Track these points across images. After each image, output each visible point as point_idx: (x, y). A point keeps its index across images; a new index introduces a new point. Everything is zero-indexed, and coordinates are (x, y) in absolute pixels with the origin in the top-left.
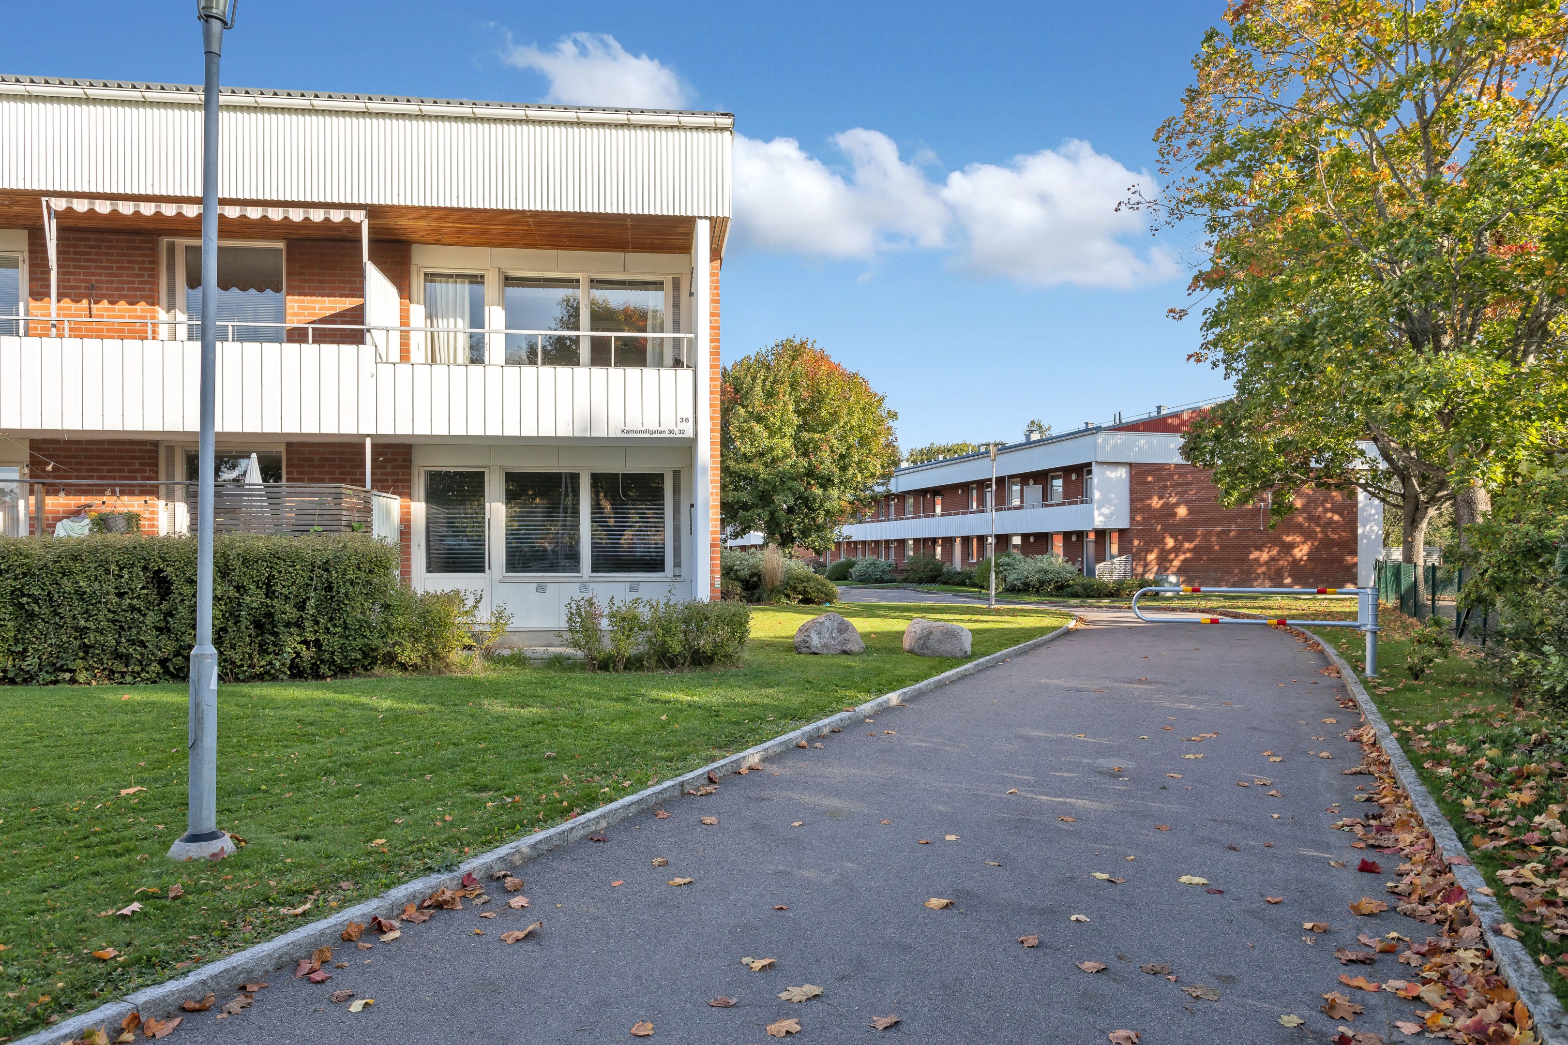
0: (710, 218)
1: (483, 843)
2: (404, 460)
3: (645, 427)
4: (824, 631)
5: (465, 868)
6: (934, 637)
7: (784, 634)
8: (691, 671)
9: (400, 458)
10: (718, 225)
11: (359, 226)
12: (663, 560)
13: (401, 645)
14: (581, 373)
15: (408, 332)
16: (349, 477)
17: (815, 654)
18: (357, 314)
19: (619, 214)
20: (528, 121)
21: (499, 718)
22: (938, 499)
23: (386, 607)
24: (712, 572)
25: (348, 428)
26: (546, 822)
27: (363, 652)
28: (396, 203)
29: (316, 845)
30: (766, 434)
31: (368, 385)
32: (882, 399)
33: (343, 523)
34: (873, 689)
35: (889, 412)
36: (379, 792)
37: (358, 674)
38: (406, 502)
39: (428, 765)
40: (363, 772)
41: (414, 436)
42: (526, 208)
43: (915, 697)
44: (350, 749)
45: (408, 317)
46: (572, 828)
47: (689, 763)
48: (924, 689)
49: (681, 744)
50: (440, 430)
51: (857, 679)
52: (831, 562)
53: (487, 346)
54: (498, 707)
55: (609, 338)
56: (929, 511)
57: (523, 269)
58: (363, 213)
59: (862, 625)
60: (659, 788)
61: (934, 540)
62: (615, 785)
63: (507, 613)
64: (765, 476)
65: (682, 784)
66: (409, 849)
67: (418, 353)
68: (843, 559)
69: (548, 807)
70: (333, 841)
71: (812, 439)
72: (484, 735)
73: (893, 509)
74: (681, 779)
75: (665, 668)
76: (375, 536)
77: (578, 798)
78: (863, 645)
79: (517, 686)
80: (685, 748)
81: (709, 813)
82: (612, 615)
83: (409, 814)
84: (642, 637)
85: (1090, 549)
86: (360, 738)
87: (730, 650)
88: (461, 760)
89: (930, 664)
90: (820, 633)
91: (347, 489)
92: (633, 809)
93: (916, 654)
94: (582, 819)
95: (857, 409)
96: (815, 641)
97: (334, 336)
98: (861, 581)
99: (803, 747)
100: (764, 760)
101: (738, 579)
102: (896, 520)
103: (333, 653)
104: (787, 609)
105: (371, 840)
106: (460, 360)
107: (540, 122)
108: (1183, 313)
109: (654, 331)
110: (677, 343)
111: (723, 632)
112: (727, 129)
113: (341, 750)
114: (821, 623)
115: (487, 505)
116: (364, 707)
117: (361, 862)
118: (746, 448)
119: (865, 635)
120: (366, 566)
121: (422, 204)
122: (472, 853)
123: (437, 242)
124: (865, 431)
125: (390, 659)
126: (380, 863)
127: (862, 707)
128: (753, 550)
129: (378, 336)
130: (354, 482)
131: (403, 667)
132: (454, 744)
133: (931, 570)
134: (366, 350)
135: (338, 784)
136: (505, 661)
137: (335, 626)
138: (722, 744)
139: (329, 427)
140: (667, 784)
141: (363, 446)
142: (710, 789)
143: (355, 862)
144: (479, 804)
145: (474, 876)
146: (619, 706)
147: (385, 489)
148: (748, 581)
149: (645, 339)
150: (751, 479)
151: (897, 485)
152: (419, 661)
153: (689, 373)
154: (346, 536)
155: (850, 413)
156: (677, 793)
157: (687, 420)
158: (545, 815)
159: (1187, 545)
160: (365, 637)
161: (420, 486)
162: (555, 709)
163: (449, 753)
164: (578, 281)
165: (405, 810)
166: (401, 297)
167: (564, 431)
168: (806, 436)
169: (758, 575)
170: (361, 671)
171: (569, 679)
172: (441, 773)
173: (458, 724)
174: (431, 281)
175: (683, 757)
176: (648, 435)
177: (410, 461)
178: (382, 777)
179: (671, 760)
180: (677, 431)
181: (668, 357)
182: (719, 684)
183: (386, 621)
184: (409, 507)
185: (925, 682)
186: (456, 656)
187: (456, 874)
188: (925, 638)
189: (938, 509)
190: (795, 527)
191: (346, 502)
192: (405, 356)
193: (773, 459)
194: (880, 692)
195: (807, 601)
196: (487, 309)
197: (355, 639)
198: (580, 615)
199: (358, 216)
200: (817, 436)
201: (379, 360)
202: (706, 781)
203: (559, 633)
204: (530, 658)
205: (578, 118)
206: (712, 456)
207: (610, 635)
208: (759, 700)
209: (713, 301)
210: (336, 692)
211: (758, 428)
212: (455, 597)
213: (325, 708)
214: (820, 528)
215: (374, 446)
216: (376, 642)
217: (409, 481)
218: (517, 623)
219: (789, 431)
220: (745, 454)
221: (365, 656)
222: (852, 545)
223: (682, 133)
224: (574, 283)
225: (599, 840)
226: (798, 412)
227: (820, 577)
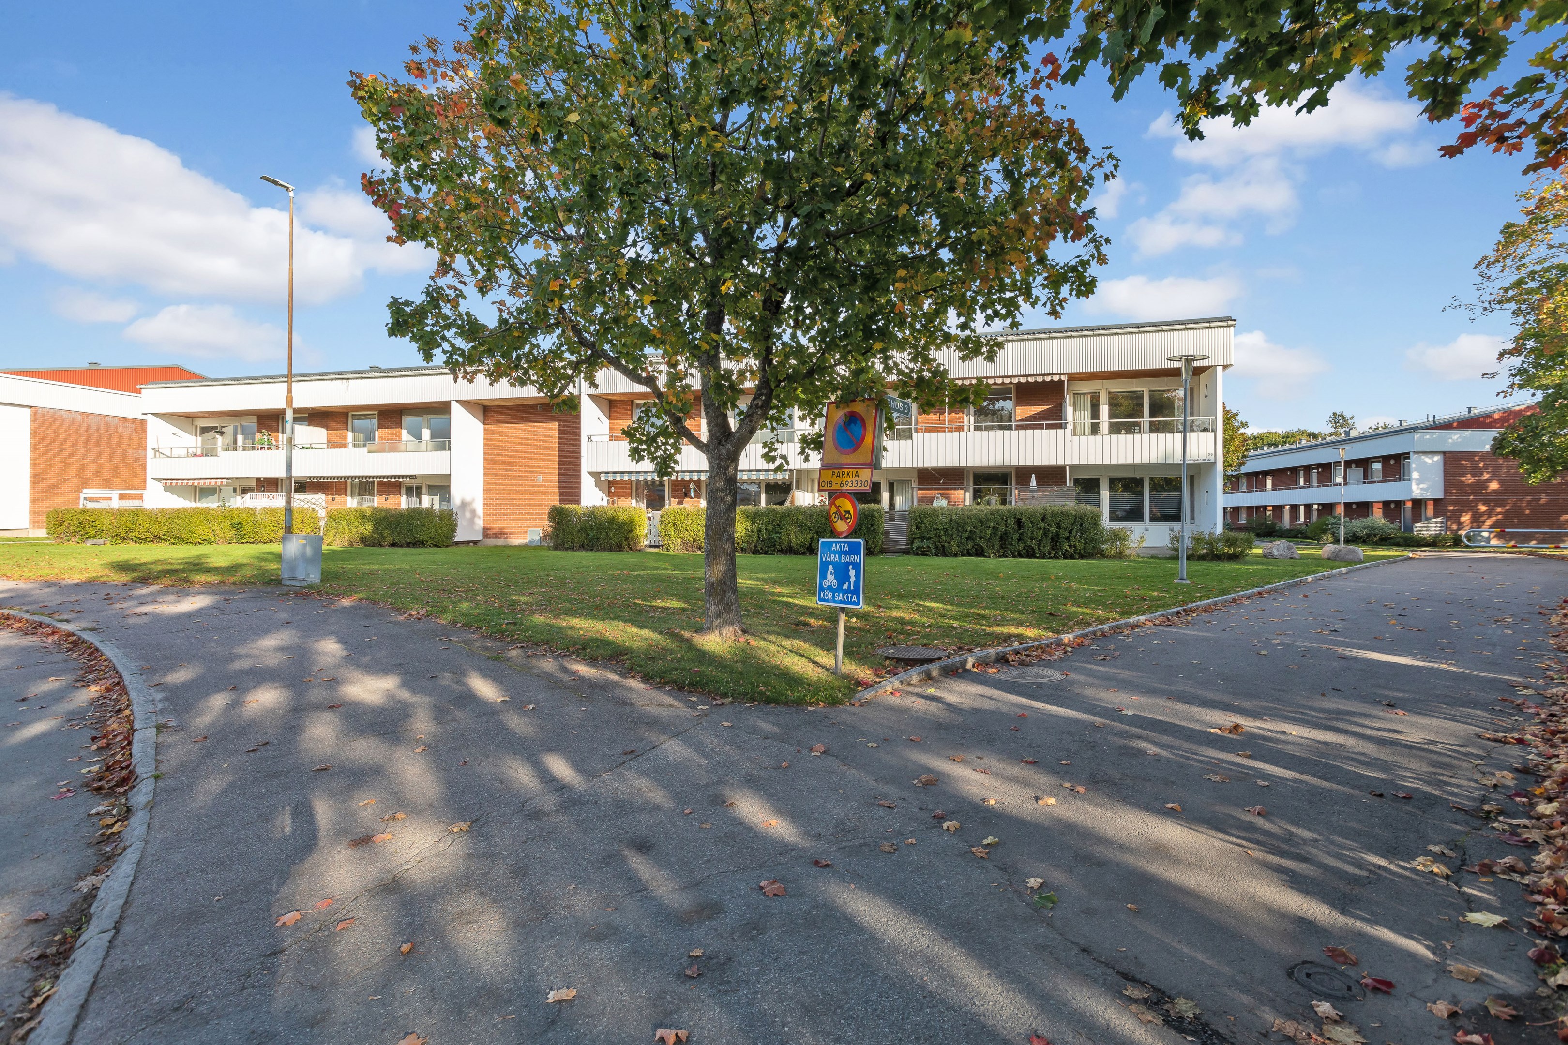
11: (1063, 382)
22: (1269, 479)
23: (1097, 533)
25: (1060, 463)
61: (1265, 508)
85: (1408, 514)
97: (1054, 426)
108: (1493, 375)
129: (1071, 425)
134: (1067, 431)
139: (1053, 463)
159: (1499, 510)
167: (1154, 461)
183: (1099, 539)
189: (1269, 486)
199: (1064, 378)
201: (1072, 435)
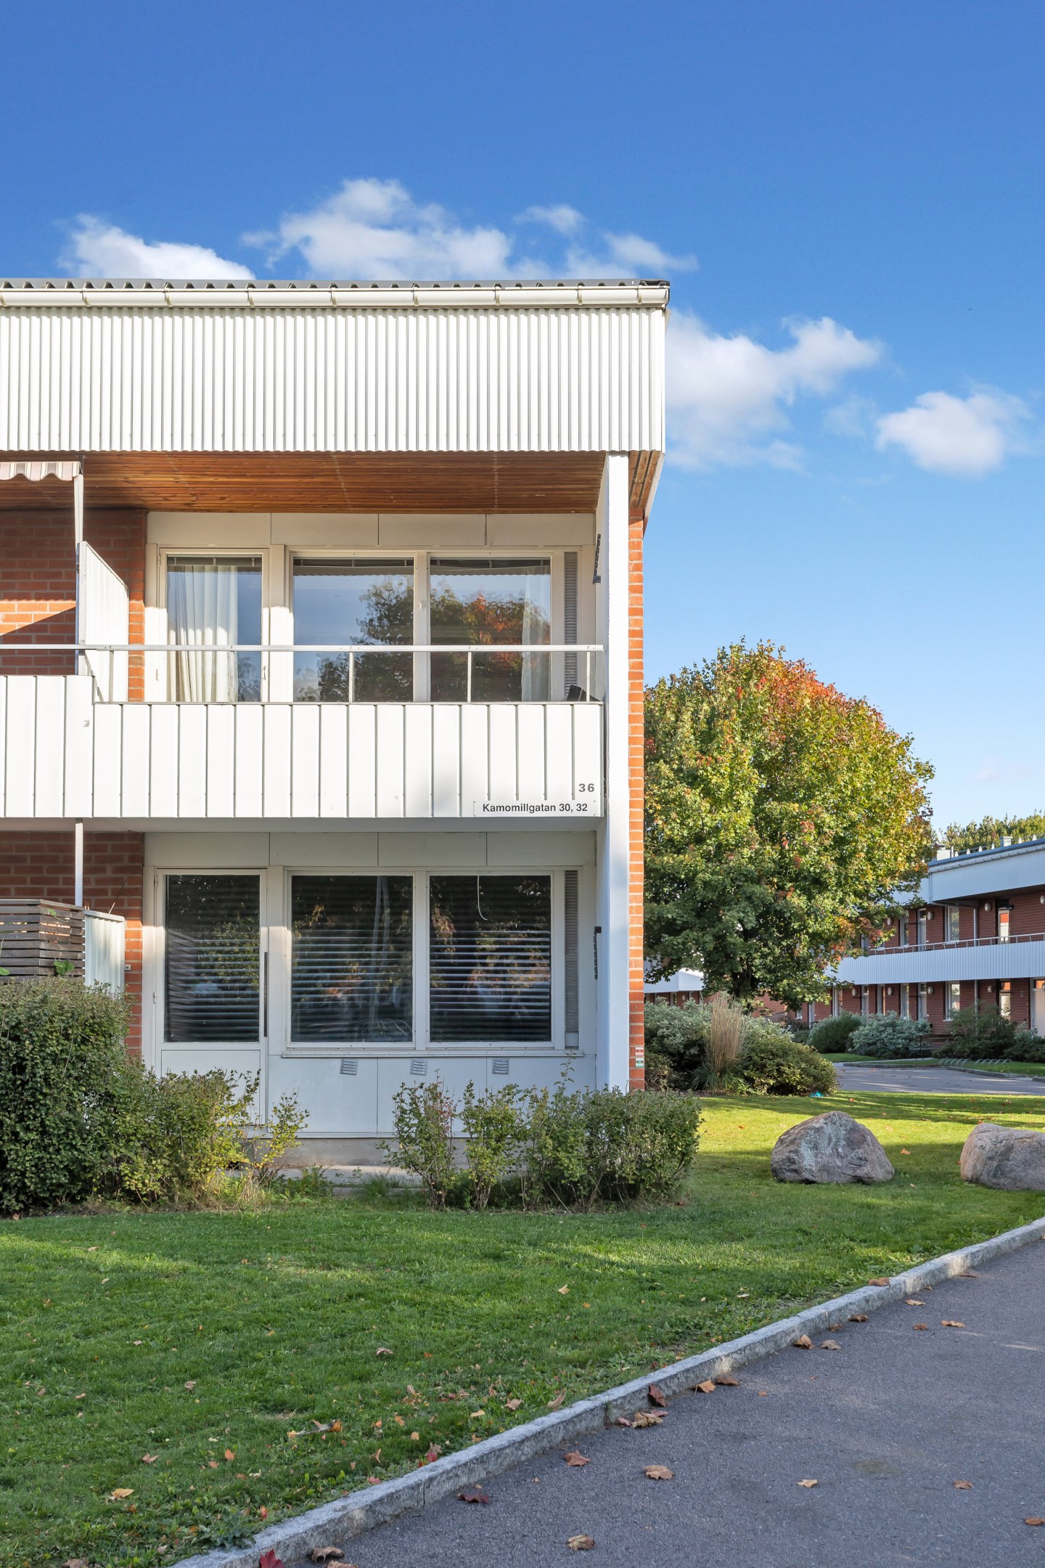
0: (630, 454)
1: (286, 1500)
2: (132, 859)
3: (522, 801)
4: (823, 1143)
5: (264, 1542)
6: (1017, 1156)
7: (750, 1147)
8: (599, 1209)
9: (126, 855)
10: (642, 465)
11: (70, 486)
12: (549, 1021)
13: (129, 1161)
14: (418, 712)
15: (141, 652)
16: (46, 887)
17: (808, 1182)
18: (65, 626)
19: (481, 453)
20: (334, 309)
21: (294, 1288)
22: (1004, 914)
23: (108, 1098)
24: (632, 1040)
25: (49, 809)
26: (386, 1466)
27: (71, 1172)
28: (127, 448)
29: (22, 1495)
30: (706, 805)
31: (81, 739)
32: (907, 743)
33: (41, 962)
34: (916, 1247)
35: (918, 766)
36: (113, 1409)
37: (62, 1209)
38: (135, 925)
39: (187, 1364)
40: (86, 1375)
41: (151, 819)
42: (331, 448)
43: (990, 1261)
44: (62, 1334)
45: (141, 629)
46: (431, 1479)
47: (613, 1371)
48: (1005, 1248)
49: (597, 1336)
50: (193, 810)
51: (886, 1228)
52: (817, 1022)
53: (264, 673)
54: (290, 1269)
55: (464, 654)
56: (989, 934)
57: (324, 547)
58: (76, 465)
59: (886, 1131)
60: (567, 1413)
61: (997, 984)
62: (493, 1405)
63: (298, 1110)
64: (707, 876)
65: (606, 1407)
66: (171, 1506)
67: (156, 684)
68: (835, 1016)
69: (389, 1441)
70: (48, 1489)
71: (785, 814)
72: (272, 1315)
73: (923, 930)
74: (603, 1398)
75: (557, 1204)
76: (89, 982)
77: (435, 1427)
78: (890, 1168)
79: (317, 1231)
80: (603, 1345)
81: (657, 1458)
82: (469, 1114)
83: (165, 1447)
84: (518, 1150)
86: (76, 1317)
87: (666, 1175)
88: (240, 1357)
89: (1011, 1203)
90: (815, 1147)
91: (48, 907)
92: (528, 1449)
93: (984, 1185)
94: (446, 1463)
95: (863, 760)
96: (808, 1160)
97: (27, 661)
98: (870, 1054)
99: (805, 1347)
100: (738, 1368)
101: (664, 1050)
102: (929, 949)
103: (23, 1174)
104: (751, 1102)
105: (109, 1490)
106: (222, 697)
107: (354, 309)
109: (533, 642)
110: (571, 658)
111: (652, 1145)
112: (657, 307)
113: (47, 1335)
114: (818, 1130)
115: (263, 930)
116: (76, 1264)
117: (96, 1527)
118: (676, 831)
119: (892, 1150)
120: (75, 1032)
121: (168, 448)
122: (272, 1516)
123: (189, 508)
124: (879, 795)
125: (113, 1185)
126: (126, 1529)
127: (900, 1278)
128: (691, 1001)
129: (96, 660)
130: (54, 895)
131: (133, 1198)
132: (226, 1329)
133: (993, 1035)
134: (78, 683)
135: (48, 1393)
136: (295, 1188)
137: (27, 1129)
138: (665, 1338)
140: (581, 1406)
141: (71, 836)
142: (653, 1416)
143: (87, 1526)
144: (277, 1434)
145: (278, 1557)
146: (487, 1268)
147: (102, 906)
148: (681, 1055)
149: (518, 654)
150: (681, 882)
151: (934, 889)
152: (157, 1188)
153: (595, 709)
154: (44, 983)
155: (853, 768)
156: (597, 1422)
157: (591, 788)
158: (384, 1455)
160: (74, 1147)
161: (156, 900)
162: (384, 1273)
163: (219, 1344)
164: (410, 562)
165: (158, 1439)
166: (131, 596)
167: (390, 808)
168: (773, 807)
169: (700, 1044)
170: (66, 1203)
171: (400, 1220)
172: (209, 1378)
173: (228, 1294)
174: (177, 569)
175: (603, 1360)
176: (526, 814)
177: (141, 860)
178: (117, 1384)
179: (583, 1365)
180: (574, 807)
181: (558, 683)
182: (649, 1235)
183: (107, 1123)
184: (138, 935)
185: (1006, 1236)
186: (217, 1180)
187: (249, 1551)
188: (1002, 1155)
189: (1004, 929)
190: (757, 961)
191: (46, 929)
192: (136, 692)
193: (719, 846)
194: (929, 1252)
195: (783, 1089)
196: (265, 611)
197: (58, 1151)
198: (418, 1115)
199: (68, 471)
200: (794, 808)
201: (97, 699)
202: (644, 1403)
203: (382, 1142)
204: (332, 1185)
205: (415, 300)
206: (632, 847)
207: (465, 1147)
208: (720, 1263)
209: (633, 590)
210: (30, 1237)
211: (693, 797)
212: (215, 1084)
213: (16, 1265)
214: (801, 965)
215: (87, 835)
216: (93, 1157)
217: (139, 892)
218: (313, 1127)
219: (745, 798)
220: (671, 840)
221: (74, 1178)
222: (853, 993)
223: (584, 316)
224: (404, 566)
225: (474, 1501)
226: (759, 765)
227: (804, 1047)
